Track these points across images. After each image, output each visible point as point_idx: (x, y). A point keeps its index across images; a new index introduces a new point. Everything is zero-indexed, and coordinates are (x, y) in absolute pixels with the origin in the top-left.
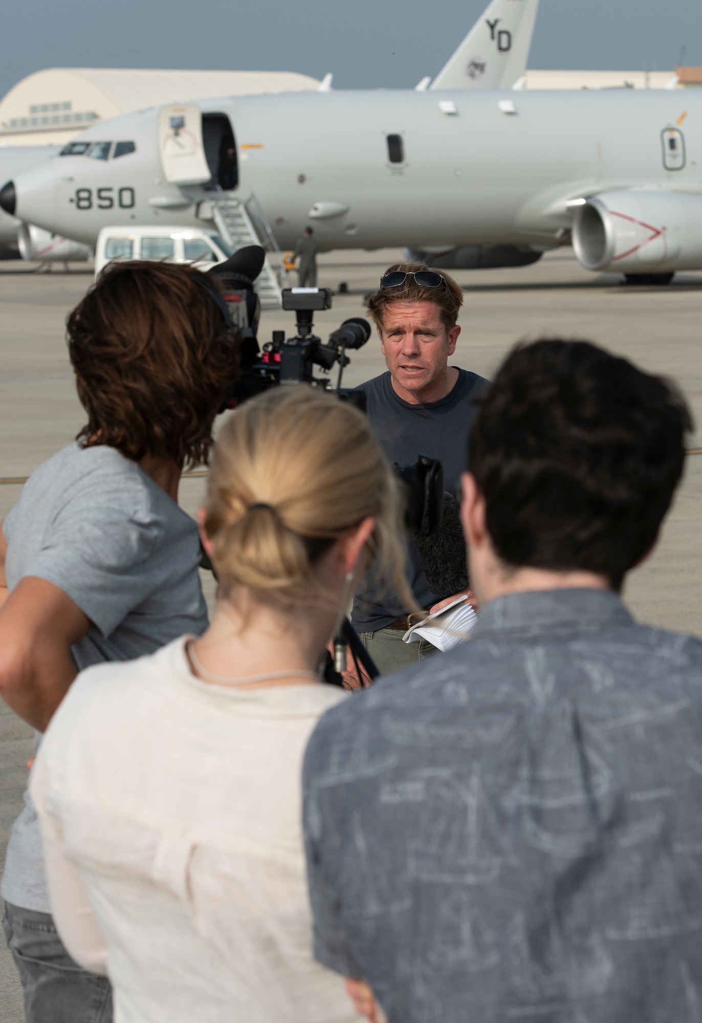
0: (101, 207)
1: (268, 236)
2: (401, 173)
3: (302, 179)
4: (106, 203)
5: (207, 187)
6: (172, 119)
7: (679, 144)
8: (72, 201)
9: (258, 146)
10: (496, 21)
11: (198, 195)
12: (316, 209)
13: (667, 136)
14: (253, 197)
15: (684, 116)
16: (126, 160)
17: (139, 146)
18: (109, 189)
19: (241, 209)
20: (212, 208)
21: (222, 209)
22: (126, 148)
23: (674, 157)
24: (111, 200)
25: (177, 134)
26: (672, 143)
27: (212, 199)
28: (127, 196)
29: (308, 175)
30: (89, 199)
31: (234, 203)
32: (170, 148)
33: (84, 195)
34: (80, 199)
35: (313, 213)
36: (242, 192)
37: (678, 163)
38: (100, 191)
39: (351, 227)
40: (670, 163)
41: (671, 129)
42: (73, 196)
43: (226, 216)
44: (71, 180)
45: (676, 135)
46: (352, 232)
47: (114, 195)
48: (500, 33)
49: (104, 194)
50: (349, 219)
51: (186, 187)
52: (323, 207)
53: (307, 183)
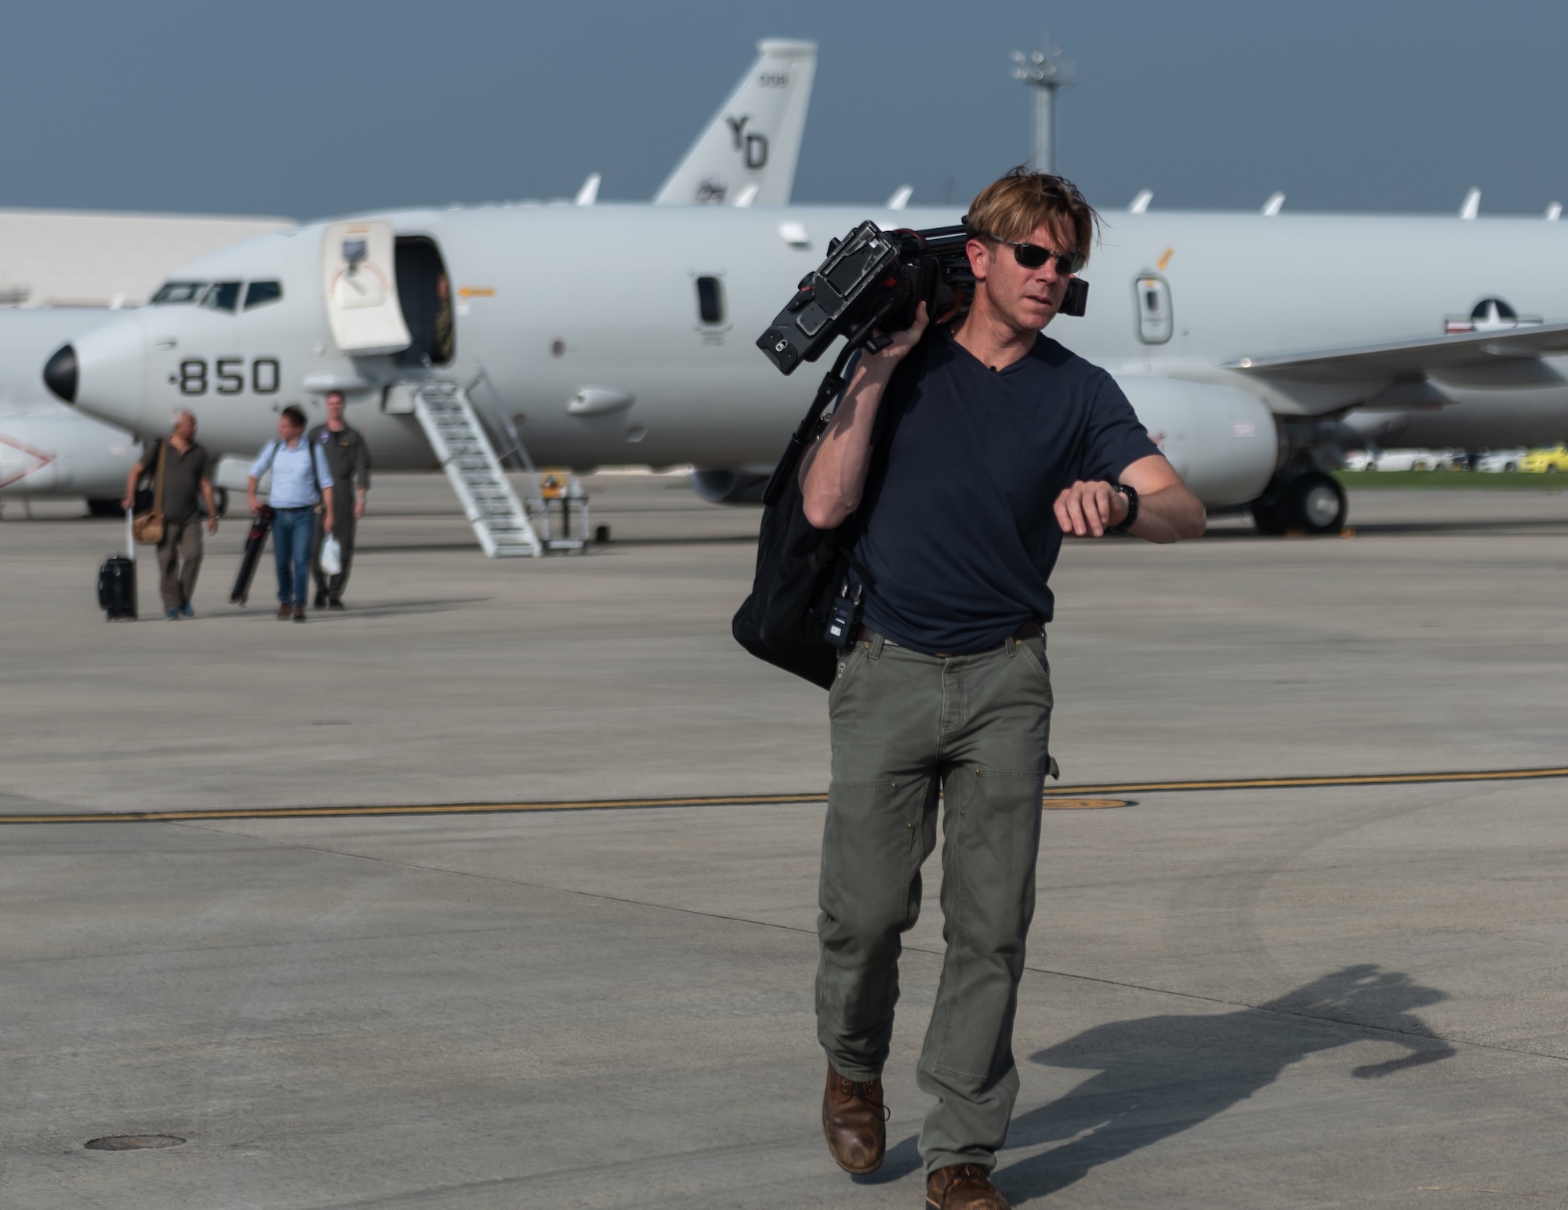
0: (221, 390)
1: (510, 441)
2: (718, 340)
3: (558, 348)
4: (231, 384)
5: (402, 359)
6: (346, 244)
7: (1161, 300)
8: (172, 379)
9: (487, 292)
10: (744, 120)
11: (385, 373)
12: (581, 399)
13: (1143, 287)
14: (482, 375)
15: (1167, 256)
16: (265, 311)
17: (288, 288)
18: (237, 361)
19: (460, 397)
20: (413, 395)
21: (427, 396)
22: (265, 291)
23: (1155, 321)
24: (239, 379)
25: (352, 269)
26: (1151, 298)
27: (412, 378)
28: (266, 374)
29: (569, 341)
30: (202, 376)
31: (447, 387)
32: (341, 292)
33: (193, 370)
34: (185, 377)
35: (575, 406)
36: (461, 367)
37: (1160, 331)
38: (220, 363)
39: (635, 429)
40: (1148, 331)
41: (1147, 276)
42: (176, 370)
43: (438, 408)
44: (173, 344)
45: (1157, 286)
46: (636, 439)
47: (246, 370)
48: (750, 139)
49: (228, 369)
50: (633, 415)
51: (364, 359)
52: (590, 396)
53: (567, 355)
